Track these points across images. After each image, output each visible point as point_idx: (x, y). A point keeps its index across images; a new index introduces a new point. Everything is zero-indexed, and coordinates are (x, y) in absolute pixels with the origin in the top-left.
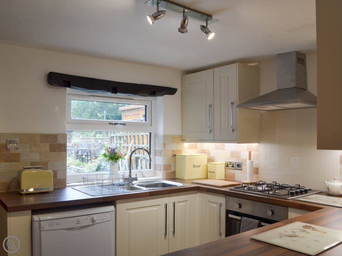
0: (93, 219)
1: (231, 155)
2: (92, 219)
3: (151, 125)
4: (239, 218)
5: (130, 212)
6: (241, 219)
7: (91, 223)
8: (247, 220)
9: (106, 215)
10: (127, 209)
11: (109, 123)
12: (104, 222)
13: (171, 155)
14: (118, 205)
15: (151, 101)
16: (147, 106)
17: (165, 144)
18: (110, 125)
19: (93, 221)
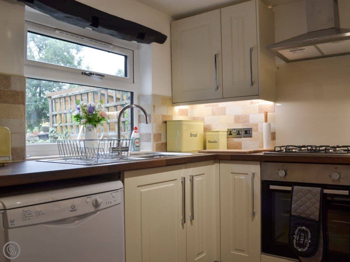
0: (96, 201)
1: (235, 121)
2: (94, 202)
3: (134, 83)
4: (289, 188)
5: (142, 190)
6: (292, 189)
7: (93, 209)
8: (302, 189)
9: (114, 194)
10: (138, 186)
11: (81, 73)
12: (112, 206)
13: (160, 121)
14: (126, 180)
15: (133, 51)
16: (128, 57)
17: (154, 106)
18: (83, 75)
19: (96, 205)
